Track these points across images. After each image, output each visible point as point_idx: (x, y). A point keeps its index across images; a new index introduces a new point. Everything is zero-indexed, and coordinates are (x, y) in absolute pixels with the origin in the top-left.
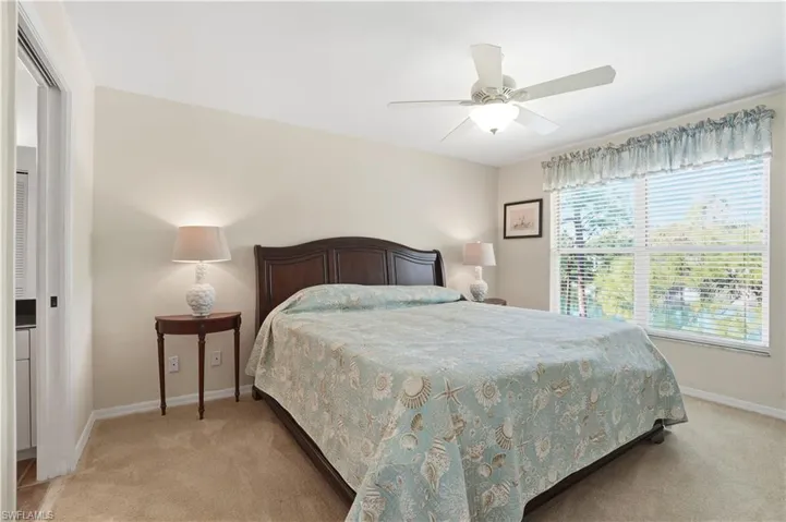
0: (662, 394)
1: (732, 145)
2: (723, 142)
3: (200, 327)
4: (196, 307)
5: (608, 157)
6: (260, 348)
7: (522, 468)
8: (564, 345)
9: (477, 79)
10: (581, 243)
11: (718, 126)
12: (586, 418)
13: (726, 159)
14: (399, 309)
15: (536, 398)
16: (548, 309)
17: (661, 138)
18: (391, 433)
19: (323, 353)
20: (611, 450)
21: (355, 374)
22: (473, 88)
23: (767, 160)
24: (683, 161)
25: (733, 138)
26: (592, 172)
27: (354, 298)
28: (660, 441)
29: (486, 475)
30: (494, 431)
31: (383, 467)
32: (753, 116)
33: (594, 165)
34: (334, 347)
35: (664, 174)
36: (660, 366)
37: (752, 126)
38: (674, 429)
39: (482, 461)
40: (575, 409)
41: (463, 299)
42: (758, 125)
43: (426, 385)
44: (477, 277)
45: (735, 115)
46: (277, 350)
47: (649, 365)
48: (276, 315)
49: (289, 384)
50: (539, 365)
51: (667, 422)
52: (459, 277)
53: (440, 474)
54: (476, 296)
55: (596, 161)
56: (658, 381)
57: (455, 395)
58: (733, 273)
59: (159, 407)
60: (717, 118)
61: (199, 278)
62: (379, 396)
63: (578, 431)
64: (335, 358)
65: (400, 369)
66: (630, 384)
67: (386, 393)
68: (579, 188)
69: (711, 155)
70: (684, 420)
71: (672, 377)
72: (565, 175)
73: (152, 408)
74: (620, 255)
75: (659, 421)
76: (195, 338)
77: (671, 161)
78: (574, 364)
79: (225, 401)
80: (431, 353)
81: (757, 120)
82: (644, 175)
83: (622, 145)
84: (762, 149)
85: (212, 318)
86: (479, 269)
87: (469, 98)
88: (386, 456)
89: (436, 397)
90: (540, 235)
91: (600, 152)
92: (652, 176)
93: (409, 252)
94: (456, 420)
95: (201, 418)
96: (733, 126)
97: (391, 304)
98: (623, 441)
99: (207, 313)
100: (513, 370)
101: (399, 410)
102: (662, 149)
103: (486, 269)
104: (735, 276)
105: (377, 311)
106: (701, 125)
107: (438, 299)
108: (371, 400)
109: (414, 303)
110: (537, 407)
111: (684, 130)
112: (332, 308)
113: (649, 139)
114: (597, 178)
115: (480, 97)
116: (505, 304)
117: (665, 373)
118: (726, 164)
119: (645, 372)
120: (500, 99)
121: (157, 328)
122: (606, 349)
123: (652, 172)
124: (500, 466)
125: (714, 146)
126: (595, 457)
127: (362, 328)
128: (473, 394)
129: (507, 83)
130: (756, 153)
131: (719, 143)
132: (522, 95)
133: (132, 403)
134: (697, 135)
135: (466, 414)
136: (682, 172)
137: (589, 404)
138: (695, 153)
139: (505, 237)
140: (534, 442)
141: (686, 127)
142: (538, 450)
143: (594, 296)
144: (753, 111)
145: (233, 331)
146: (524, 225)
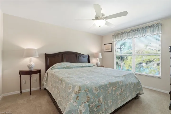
0: (138, 88)
1: (153, 31)
2: (151, 31)
3: (30, 73)
4: (30, 68)
5: (127, 34)
6: (45, 78)
7: (105, 108)
8: (115, 77)
9: (96, 14)
10: (121, 53)
11: (150, 27)
12: (121, 94)
13: (152, 34)
14: (79, 68)
15: (108, 91)
16: (113, 68)
17: (138, 29)
18: (71, 101)
19: (58, 79)
20: (126, 102)
21: (64, 85)
22: (95, 16)
23: (161, 35)
24: (143, 35)
25: (153, 30)
26: (123, 37)
27: (68, 66)
28: (138, 99)
29: (96, 110)
30: (98, 99)
31: (68, 110)
32: (157, 25)
33: (123, 35)
34: (60, 78)
35: (138, 38)
36: (138, 81)
37: (157, 27)
38: (141, 96)
39: (95, 107)
40: (118, 93)
41: (94, 66)
42: (159, 27)
43: (80, 88)
44: (97, 61)
45: (154, 25)
46: (49, 79)
47: (135, 81)
48: (49, 70)
49: (51, 87)
50: (109, 82)
51: (139, 94)
52: (94, 61)
53: (83, 112)
54: (97, 65)
55: (124, 35)
56: (137, 85)
57: (88, 91)
58: (153, 60)
59: (20, 92)
60: (150, 25)
61: (30, 61)
62: (69, 91)
63: (119, 98)
64: (60, 81)
65: (75, 84)
66: (131, 86)
67: (71, 90)
68: (120, 41)
69: (149, 34)
70: (143, 94)
71: (140, 84)
72: (117, 38)
73: (18, 93)
74: (129, 56)
75: (137, 94)
76: (29, 76)
77: (140, 35)
78: (118, 82)
79: (37, 91)
80: (83, 80)
81: (158, 26)
82: (134, 38)
83: (130, 31)
84: (160, 32)
85: (33, 71)
86: (98, 59)
87: (94, 18)
88: (69, 107)
89: (83, 91)
90: (112, 51)
91: (125, 33)
92: (136, 38)
93: (82, 55)
94: (88, 97)
95: (30, 95)
96: (153, 27)
97: (77, 67)
98: (129, 99)
99: (32, 69)
100: (102, 84)
101: (73, 95)
102: (138, 32)
103: (100, 59)
104: (153, 61)
105: (73, 69)
106: (147, 27)
107: (88, 66)
108: (68, 92)
109: (82, 67)
110: (108, 93)
111: (143, 28)
112: (63, 68)
113: (135, 30)
114: (124, 38)
115: (97, 18)
116: (104, 67)
117: (139, 83)
118: (152, 36)
119: (134, 83)
120: (101, 19)
121: (19, 73)
122: (126, 78)
123: (136, 37)
124: (99, 108)
125: (149, 31)
126: (123, 104)
127: (68, 73)
128: (92, 90)
129: (103, 15)
130: (158, 33)
131: (150, 31)
132: (106, 18)
133: (13, 92)
134: (146, 29)
135: (90, 95)
136: (143, 37)
137: (121, 91)
138: (145, 33)
139: (104, 52)
140: (108, 101)
141: (143, 27)
142: (109, 103)
143: (124, 65)
144: (158, 24)
145: (39, 74)
146: (108, 49)
